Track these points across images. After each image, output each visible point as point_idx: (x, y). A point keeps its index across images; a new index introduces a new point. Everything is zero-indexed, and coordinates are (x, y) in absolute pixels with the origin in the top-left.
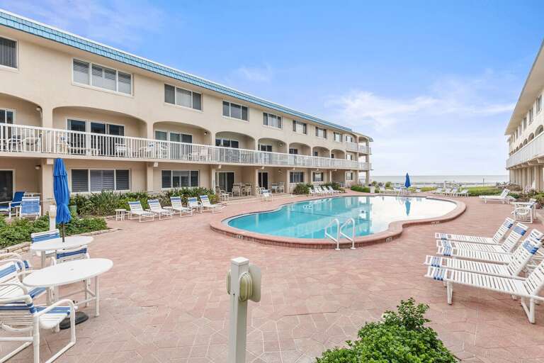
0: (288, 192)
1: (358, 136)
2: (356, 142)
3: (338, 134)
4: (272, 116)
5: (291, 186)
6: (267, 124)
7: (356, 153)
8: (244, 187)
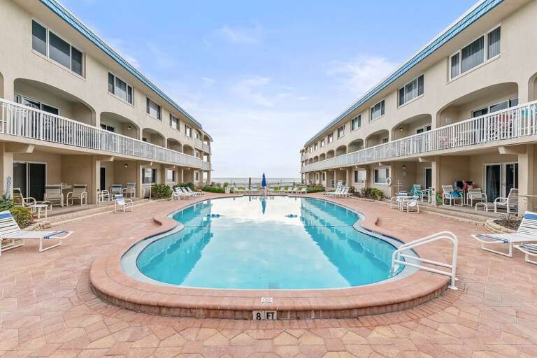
0: (141, 196)
1: (203, 134)
2: (201, 140)
3: (188, 127)
4: (121, 84)
5: (145, 188)
6: (113, 93)
7: (200, 151)
8: (71, 190)
